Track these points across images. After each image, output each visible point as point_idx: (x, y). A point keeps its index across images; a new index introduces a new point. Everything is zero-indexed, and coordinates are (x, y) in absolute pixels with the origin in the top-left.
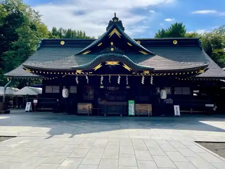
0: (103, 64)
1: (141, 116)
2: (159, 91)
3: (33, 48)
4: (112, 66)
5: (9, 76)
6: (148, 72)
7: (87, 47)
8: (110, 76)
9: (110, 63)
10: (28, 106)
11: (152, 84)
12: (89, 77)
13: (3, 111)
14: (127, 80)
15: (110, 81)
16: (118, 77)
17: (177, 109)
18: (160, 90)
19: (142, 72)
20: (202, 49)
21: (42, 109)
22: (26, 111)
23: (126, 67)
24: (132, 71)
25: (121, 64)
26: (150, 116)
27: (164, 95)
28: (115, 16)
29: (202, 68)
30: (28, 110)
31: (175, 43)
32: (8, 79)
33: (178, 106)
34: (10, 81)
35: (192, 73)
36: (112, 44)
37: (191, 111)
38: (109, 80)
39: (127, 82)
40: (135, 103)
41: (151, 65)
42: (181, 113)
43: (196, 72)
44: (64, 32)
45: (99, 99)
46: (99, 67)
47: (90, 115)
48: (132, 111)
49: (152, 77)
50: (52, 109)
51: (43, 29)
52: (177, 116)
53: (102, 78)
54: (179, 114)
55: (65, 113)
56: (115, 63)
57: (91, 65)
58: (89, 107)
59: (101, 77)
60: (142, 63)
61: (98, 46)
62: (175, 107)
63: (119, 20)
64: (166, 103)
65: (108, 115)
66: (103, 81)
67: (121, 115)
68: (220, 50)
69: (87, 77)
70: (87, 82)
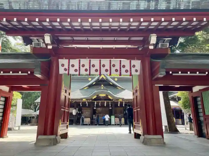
0: (98, 96)
1: (118, 125)
5: (38, 102)
6: (121, 100)
7: (87, 85)
9: (100, 95)
11: (124, 106)
12: (88, 102)
13: (36, 124)
15: (100, 105)
16: (105, 102)
19: (118, 100)
23: (109, 97)
24: (113, 100)
25: (107, 96)
26: (124, 125)
32: (37, 104)
34: (39, 106)
39: (110, 105)
40: (115, 117)
45: (94, 115)
46: (95, 97)
47: (89, 125)
48: (113, 122)
49: (124, 102)
53: (96, 103)
56: (104, 95)
57: (91, 96)
58: (88, 120)
60: (118, 95)
61: (93, 84)
66: (96, 105)
69: (87, 103)
70: (87, 105)
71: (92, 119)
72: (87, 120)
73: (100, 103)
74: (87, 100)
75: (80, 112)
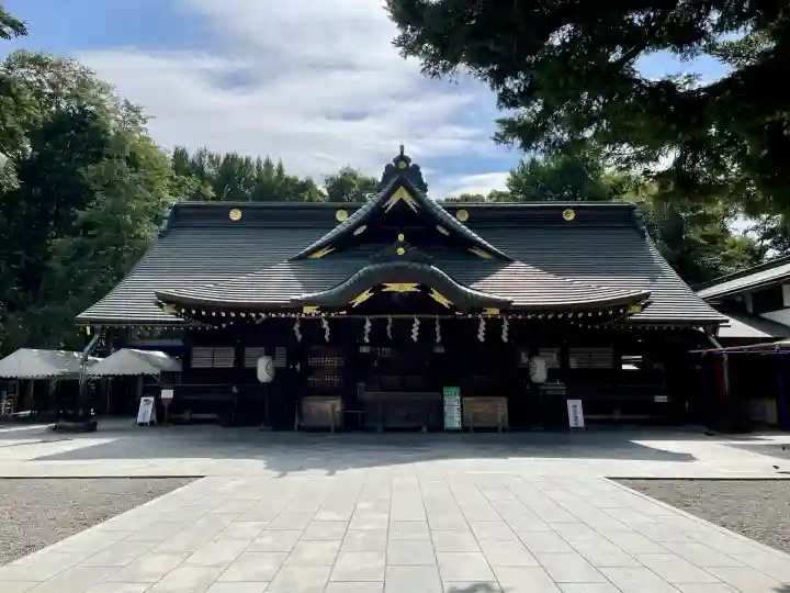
0: (377, 289)
1: (478, 430)
2: (525, 359)
3: (139, 227)
4: (400, 295)
5: (92, 322)
6: (495, 311)
8: (390, 320)
9: (394, 287)
10: (146, 409)
11: (506, 340)
12: (331, 322)
14: (437, 329)
15: (389, 334)
16: (413, 321)
17: (575, 410)
18: (530, 357)
19: (480, 310)
20: (645, 237)
21: (186, 415)
22: (142, 424)
23: (437, 297)
24: (453, 309)
25: (425, 289)
26: (504, 430)
27: (539, 371)
28: (402, 152)
29: (636, 300)
30: (148, 420)
31: (570, 216)
32: (88, 329)
33: (579, 403)
34: (96, 336)
35: (611, 312)
36: (401, 237)
37: (617, 415)
38: (386, 331)
39: (438, 334)
40: (463, 394)
41: (504, 289)
42: (586, 421)
43: (621, 311)
44: (214, 161)
45: (361, 384)
46: (365, 296)
47: (337, 430)
48: (453, 419)
49: (506, 323)
50: (213, 416)
51: (155, 159)
52: (577, 430)
53: (368, 324)
54: (581, 423)
55: (262, 427)
56: (409, 287)
57: (342, 293)
58: (333, 408)
59: (364, 322)
61: (355, 233)
62: (570, 403)
63: (411, 165)
64: (549, 393)
65: (388, 430)
66: (369, 334)
67: (424, 429)
68: (709, 230)
69: (325, 324)
70: (326, 337)
71: (351, 402)
72: (329, 407)
73: (388, 328)
74: (322, 309)
75: (298, 367)
